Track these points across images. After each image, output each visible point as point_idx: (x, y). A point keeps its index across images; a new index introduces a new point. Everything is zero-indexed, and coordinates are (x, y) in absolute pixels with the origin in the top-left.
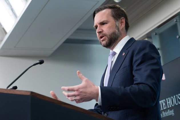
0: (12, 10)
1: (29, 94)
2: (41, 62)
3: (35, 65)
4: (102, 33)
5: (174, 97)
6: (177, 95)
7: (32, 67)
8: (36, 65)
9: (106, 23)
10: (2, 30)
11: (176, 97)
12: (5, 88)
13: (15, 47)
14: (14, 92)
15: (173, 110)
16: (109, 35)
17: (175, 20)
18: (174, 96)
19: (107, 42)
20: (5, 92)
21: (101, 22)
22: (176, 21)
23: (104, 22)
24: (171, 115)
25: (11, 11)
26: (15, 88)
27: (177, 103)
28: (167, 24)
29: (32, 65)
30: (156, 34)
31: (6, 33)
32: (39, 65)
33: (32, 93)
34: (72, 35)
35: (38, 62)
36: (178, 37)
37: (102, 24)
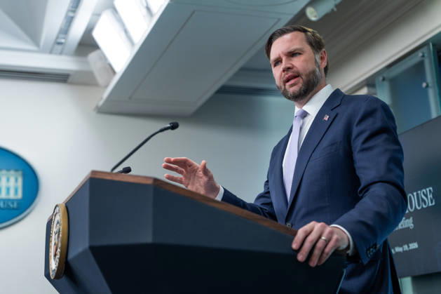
0: (126, 31)
1: (150, 182)
2: (174, 127)
3: (162, 130)
4: (293, 70)
5: (414, 196)
6: (419, 192)
7: (157, 135)
8: (166, 132)
9: (300, 54)
10: (108, 66)
11: (417, 194)
12: (108, 170)
13: (130, 98)
14: (125, 178)
15: (411, 218)
16: (306, 75)
17: (421, 54)
18: (415, 194)
19: (301, 88)
20: (109, 178)
21: (289, 50)
22: (423, 56)
23: (297, 52)
24: (409, 228)
25: (123, 34)
26: (128, 170)
27: (419, 206)
28: (404, 61)
29: (158, 130)
30: (384, 79)
31: (114, 72)
32: (170, 131)
33: (156, 180)
34: (231, 79)
35: (169, 125)
36: (424, 85)
37: (292, 54)
